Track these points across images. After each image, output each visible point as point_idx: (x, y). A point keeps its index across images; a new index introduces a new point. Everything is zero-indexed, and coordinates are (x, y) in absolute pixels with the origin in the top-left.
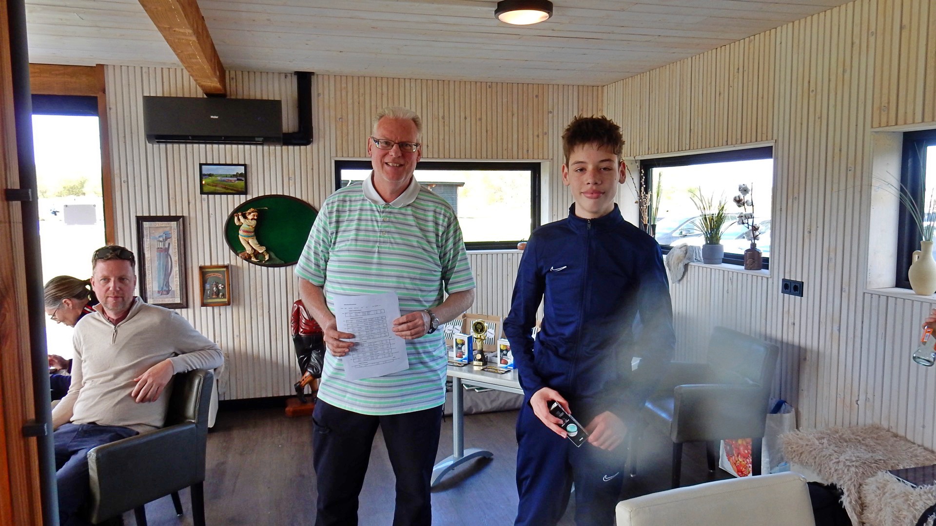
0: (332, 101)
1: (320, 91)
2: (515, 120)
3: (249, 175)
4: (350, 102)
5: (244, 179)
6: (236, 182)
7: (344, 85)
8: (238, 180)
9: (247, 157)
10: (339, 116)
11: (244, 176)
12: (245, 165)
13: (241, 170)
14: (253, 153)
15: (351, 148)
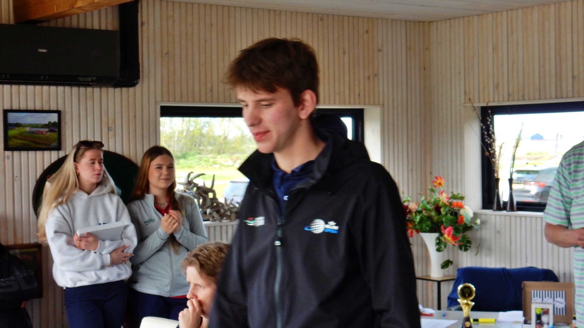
0: (158, 31)
1: (145, 19)
2: (346, 59)
3: (63, 124)
4: (177, 33)
5: (56, 130)
6: (48, 134)
7: (170, 13)
8: (51, 131)
9: (60, 101)
10: (165, 51)
11: (57, 127)
12: (59, 112)
13: (54, 118)
14: (68, 96)
15: (178, 90)
